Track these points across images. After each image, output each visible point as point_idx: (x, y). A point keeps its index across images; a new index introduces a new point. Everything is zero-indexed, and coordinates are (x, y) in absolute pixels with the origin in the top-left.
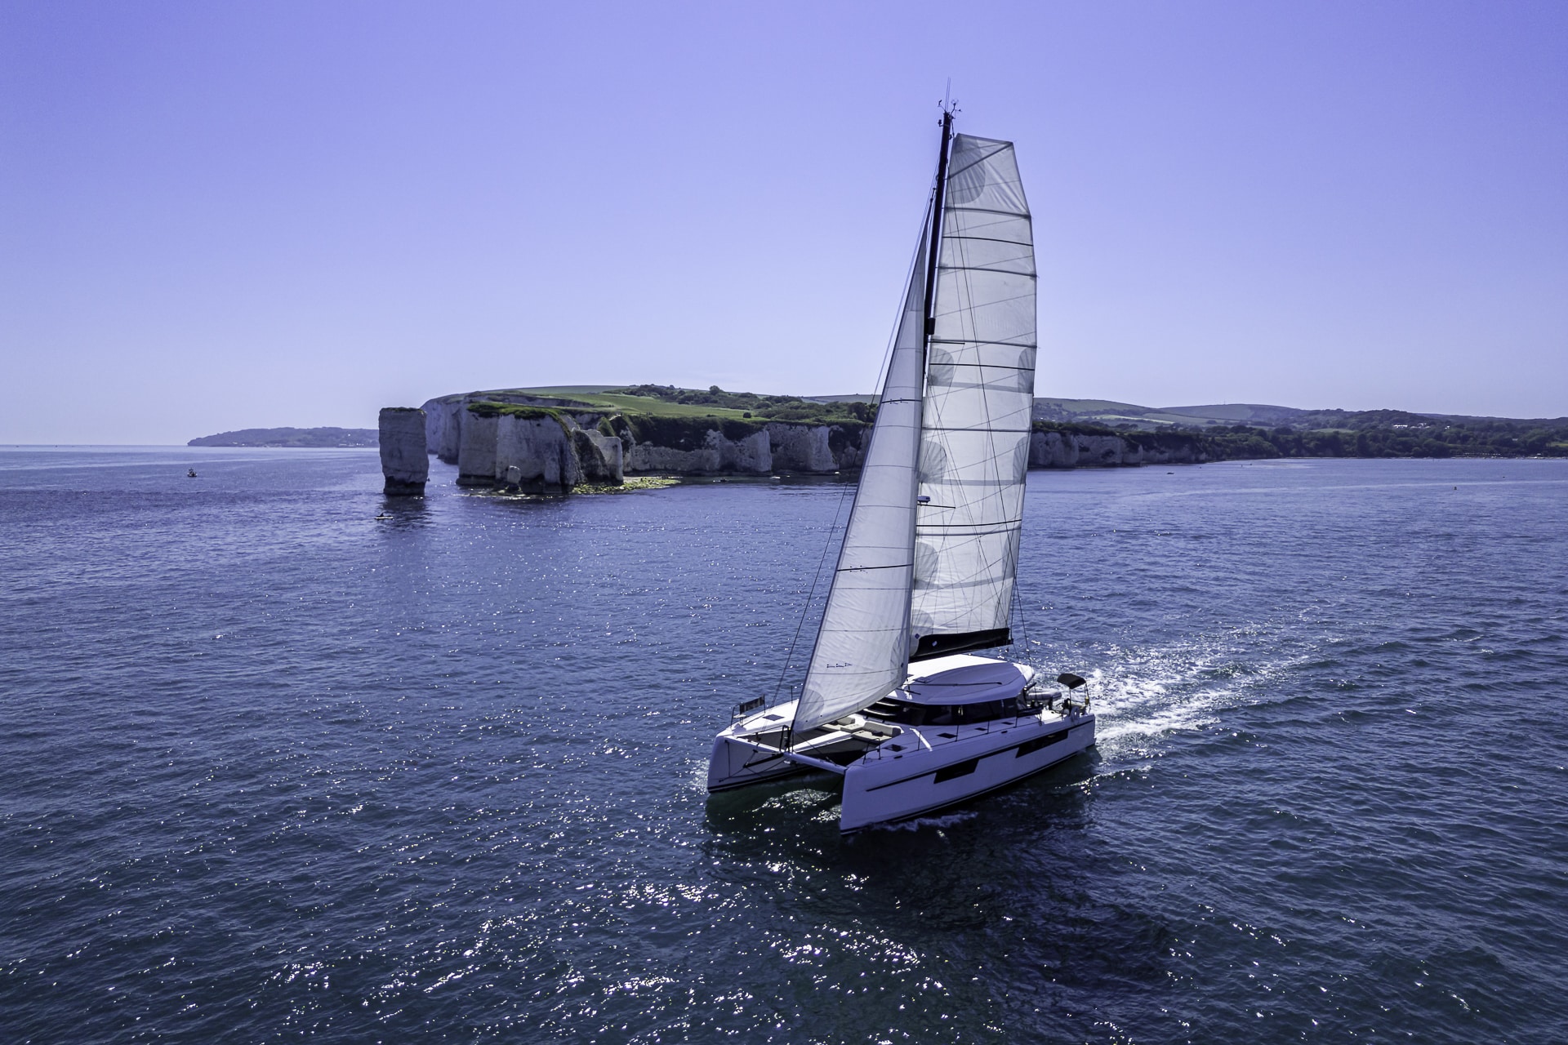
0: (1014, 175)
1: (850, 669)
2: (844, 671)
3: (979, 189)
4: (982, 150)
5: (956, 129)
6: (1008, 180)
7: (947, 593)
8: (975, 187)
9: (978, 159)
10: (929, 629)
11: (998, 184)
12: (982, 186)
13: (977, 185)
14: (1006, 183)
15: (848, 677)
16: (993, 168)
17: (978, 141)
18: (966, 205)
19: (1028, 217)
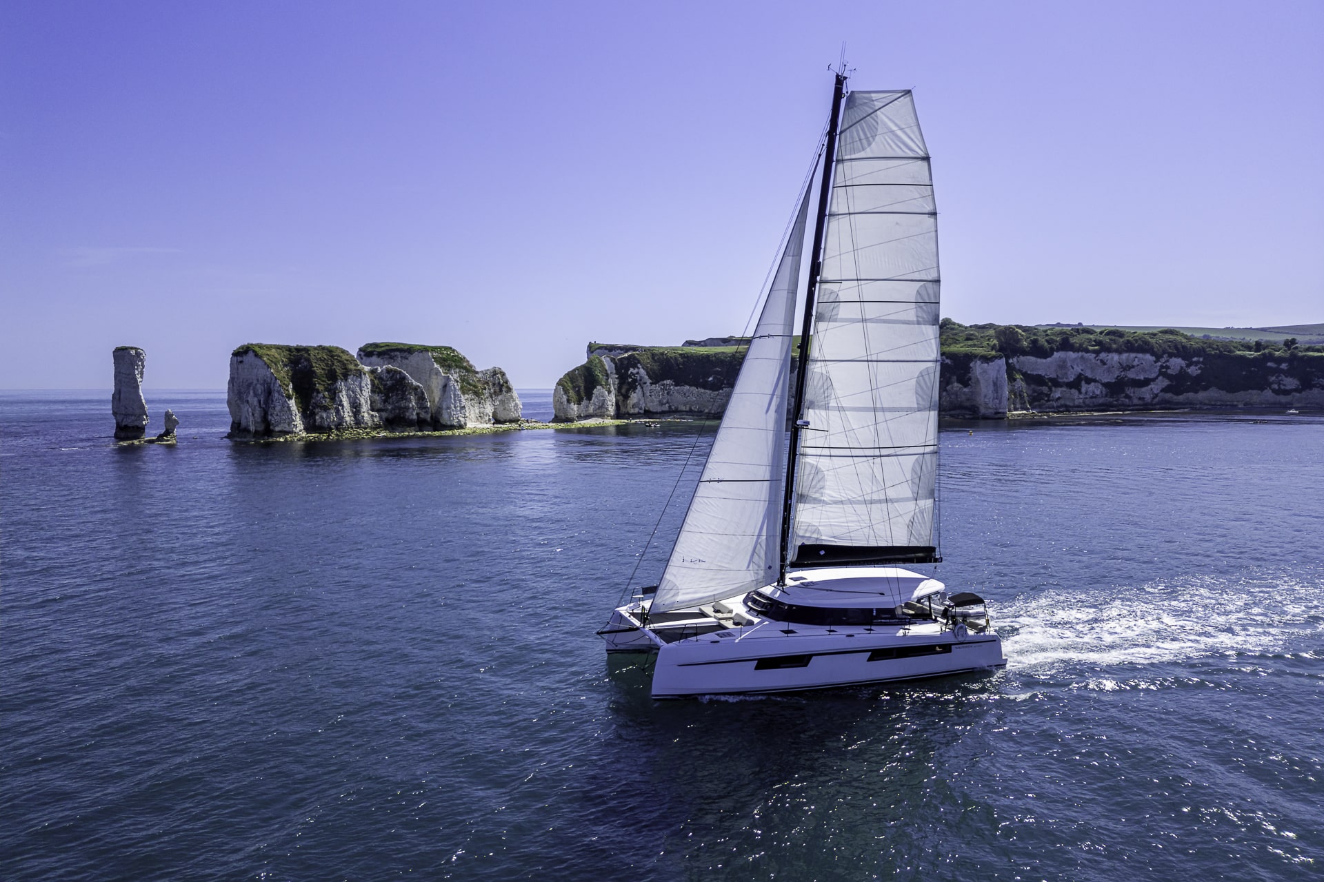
0: (912, 121)
1: (703, 565)
2: (697, 566)
3: (871, 139)
4: (876, 103)
5: (848, 87)
6: (903, 126)
7: (834, 508)
8: (867, 138)
9: (871, 111)
10: (817, 539)
11: (892, 132)
12: (874, 137)
13: (869, 136)
14: (901, 129)
15: (702, 571)
16: (886, 116)
17: (873, 95)
18: (853, 157)
19: (927, 159)
